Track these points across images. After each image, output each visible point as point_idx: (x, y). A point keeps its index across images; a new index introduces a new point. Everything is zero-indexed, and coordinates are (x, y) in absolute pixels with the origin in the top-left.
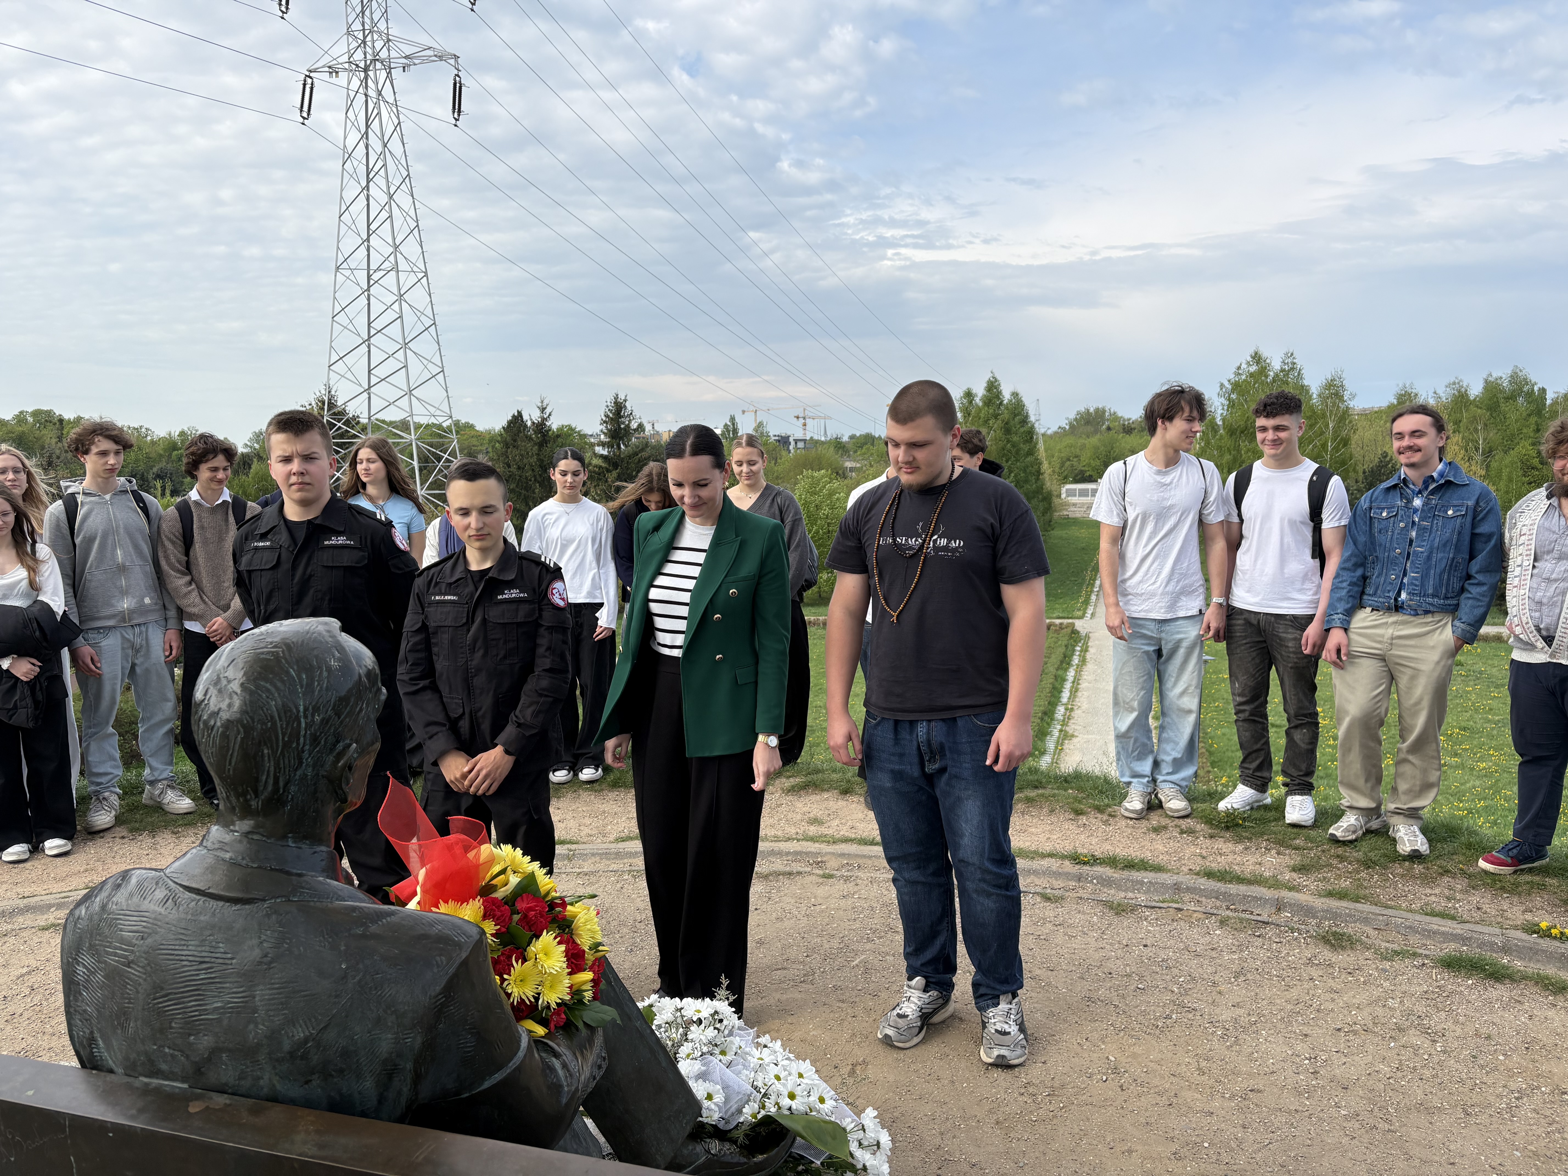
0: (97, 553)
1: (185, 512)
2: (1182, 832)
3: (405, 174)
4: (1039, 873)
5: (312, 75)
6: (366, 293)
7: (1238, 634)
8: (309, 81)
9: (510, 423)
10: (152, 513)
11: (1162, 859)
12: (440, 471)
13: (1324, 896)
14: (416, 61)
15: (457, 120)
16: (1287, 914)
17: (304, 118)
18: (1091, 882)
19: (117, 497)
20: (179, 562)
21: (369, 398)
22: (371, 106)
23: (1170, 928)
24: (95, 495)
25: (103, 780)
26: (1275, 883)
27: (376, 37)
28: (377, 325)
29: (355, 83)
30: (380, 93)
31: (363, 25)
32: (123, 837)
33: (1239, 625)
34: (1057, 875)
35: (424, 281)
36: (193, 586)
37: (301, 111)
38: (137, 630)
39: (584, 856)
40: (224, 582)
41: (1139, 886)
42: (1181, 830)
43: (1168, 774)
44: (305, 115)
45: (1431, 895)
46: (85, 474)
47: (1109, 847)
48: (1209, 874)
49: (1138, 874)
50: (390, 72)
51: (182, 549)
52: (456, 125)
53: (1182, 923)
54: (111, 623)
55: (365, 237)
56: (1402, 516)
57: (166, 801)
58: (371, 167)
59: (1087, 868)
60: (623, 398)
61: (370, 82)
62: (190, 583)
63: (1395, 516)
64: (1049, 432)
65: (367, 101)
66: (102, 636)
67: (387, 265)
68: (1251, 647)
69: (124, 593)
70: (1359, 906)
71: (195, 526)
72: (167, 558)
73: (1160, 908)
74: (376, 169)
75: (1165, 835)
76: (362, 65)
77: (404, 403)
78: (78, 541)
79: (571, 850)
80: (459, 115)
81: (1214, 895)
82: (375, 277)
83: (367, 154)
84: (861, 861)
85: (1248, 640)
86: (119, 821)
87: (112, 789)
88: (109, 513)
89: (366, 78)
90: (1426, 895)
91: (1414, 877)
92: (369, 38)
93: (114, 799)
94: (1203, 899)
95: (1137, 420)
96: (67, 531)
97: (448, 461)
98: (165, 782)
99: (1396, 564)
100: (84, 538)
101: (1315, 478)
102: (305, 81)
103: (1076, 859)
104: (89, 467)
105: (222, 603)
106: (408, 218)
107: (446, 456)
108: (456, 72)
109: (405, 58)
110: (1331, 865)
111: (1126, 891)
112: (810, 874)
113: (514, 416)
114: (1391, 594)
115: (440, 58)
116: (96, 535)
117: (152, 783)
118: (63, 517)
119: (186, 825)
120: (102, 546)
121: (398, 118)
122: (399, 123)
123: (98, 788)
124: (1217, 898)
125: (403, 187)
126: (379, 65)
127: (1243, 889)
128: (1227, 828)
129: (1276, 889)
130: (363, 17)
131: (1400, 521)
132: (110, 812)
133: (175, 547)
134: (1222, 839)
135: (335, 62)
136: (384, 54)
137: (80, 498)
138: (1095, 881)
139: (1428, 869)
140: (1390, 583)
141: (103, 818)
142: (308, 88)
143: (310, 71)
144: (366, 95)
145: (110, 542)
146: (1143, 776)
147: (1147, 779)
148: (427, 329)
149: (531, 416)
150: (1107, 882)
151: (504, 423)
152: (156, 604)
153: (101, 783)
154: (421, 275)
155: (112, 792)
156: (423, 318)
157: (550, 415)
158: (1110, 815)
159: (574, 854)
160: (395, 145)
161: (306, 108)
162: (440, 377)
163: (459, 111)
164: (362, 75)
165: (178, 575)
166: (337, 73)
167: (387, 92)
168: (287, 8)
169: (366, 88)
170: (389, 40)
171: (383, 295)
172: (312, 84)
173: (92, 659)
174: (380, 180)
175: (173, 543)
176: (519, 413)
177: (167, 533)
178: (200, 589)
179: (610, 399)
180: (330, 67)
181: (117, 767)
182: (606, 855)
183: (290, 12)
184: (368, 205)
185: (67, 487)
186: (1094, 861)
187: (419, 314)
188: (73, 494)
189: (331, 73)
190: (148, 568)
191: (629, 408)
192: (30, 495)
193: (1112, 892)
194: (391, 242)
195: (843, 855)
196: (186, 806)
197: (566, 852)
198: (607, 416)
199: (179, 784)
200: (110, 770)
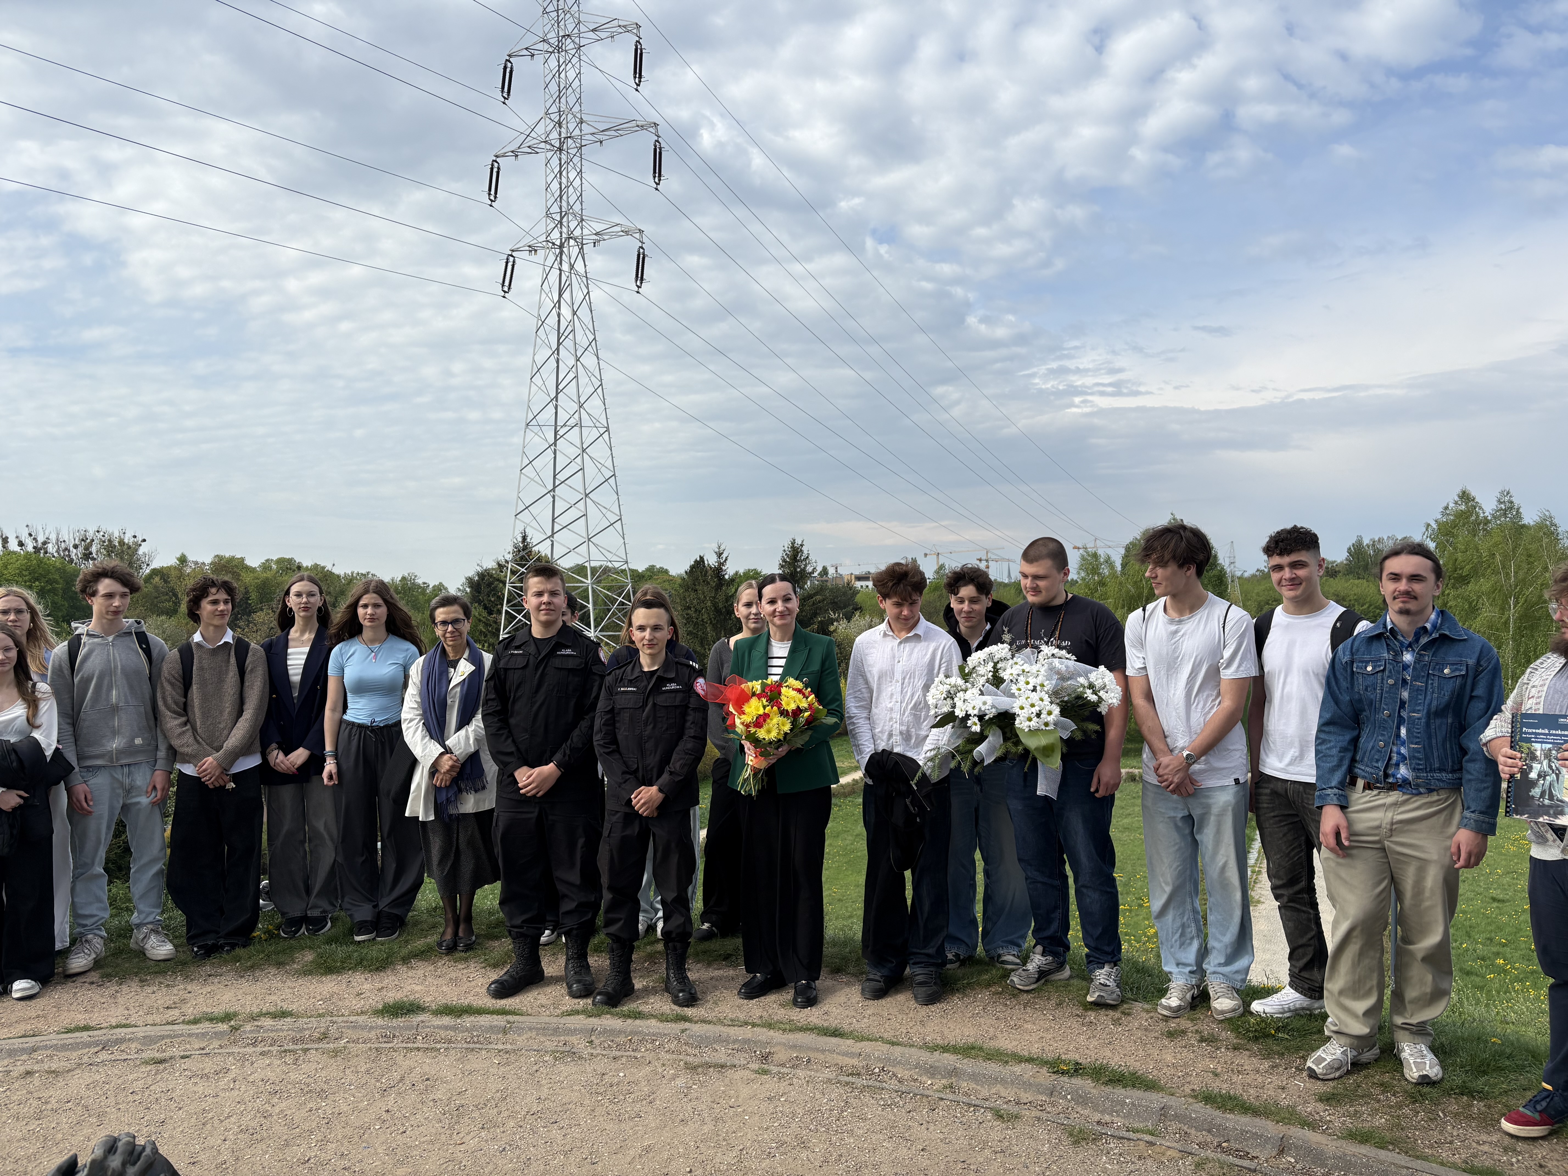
0: (93, 693)
1: (187, 653)
2: (1202, 1040)
3: (591, 337)
4: (1006, 1082)
5: (514, 254)
6: (553, 448)
7: (1265, 805)
8: (511, 259)
9: (692, 567)
10: (155, 653)
11: (1164, 1075)
12: (614, 614)
13: (1343, 1138)
14: (606, 237)
15: (639, 287)
16: (1289, 1159)
17: (505, 292)
18: (1065, 1097)
19: (121, 639)
20: (176, 703)
21: (552, 545)
22: (564, 278)
23: (1132, 1167)
24: (98, 637)
25: (88, 922)
26: (1289, 1116)
27: (570, 217)
28: (561, 477)
29: (552, 258)
30: (572, 267)
31: (561, 208)
32: (92, 983)
33: (1266, 795)
34: (1027, 1086)
35: (606, 436)
36: (188, 727)
37: (503, 285)
38: (126, 770)
39: (520, 1030)
40: (220, 723)
41: (1119, 1107)
42: (1202, 1037)
43: (1220, 965)
44: (506, 289)
45: (1484, 1142)
46: (90, 616)
47: (1108, 1054)
48: (1208, 1098)
49: (1123, 1091)
50: (582, 248)
51: (181, 691)
52: (638, 292)
53: (1149, 1162)
54: (99, 762)
55: (553, 395)
56: (1390, 672)
57: (147, 946)
58: (561, 332)
59: (1065, 1079)
60: (800, 543)
61: (564, 257)
62: (185, 724)
63: (1383, 671)
64: (1246, 575)
65: (560, 274)
66: (91, 774)
67: (572, 422)
68: (1281, 821)
69: (115, 733)
70: (1383, 1154)
71: (194, 668)
72: (164, 699)
73: (1129, 1139)
74: (566, 334)
75: (1181, 1042)
76: (558, 242)
77: (583, 549)
78: (76, 680)
79: (509, 1022)
80: (641, 283)
81: (1206, 1126)
82: (561, 433)
83: (559, 321)
84: (812, 1055)
85: (1276, 813)
86: (97, 964)
87: (96, 931)
88: (108, 655)
89: (561, 253)
90: (1478, 1143)
91: (1469, 1117)
92: (565, 219)
93: (98, 944)
94: (1193, 1131)
95: (1342, 563)
96: (67, 672)
97: (622, 604)
98: (150, 926)
99: (1385, 729)
100: (82, 677)
101: (1338, 625)
102: (508, 259)
103: (1056, 1066)
104: (95, 608)
105: (215, 744)
106: (593, 378)
107: (620, 599)
108: (640, 245)
109: (596, 234)
110: (1369, 1095)
111: (1103, 1112)
112: (744, 1067)
113: (696, 561)
114: (1379, 764)
115: (627, 233)
116: (93, 675)
117: (139, 926)
118: (66, 657)
119: (156, 973)
120: (98, 686)
121: (588, 288)
122: (588, 293)
123: (82, 930)
124: (1209, 1131)
125: (590, 349)
126: (572, 242)
127: (1244, 1121)
128: (1256, 1039)
129: (1286, 1124)
130: (561, 202)
131: (1389, 677)
132: (89, 955)
133: (174, 689)
134: (1247, 1053)
135: (535, 241)
136: (577, 233)
137: (84, 639)
138: (1069, 1097)
139: (1489, 1107)
140: (1379, 751)
141: (79, 962)
142: (510, 263)
143: (513, 251)
144: (560, 270)
145: (106, 682)
146: (1186, 965)
147: (1189, 969)
148: (606, 480)
149: (711, 560)
150: (1082, 1100)
151: (687, 567)
152: (149, 745)
153: (86, 926)
154: (602, 430)
155: (96, 935)
156: (603, 469)
157: (726, 559)
158: (1123, 1013)
159: (510, 1028)
160: (583, 312)
161: (507, 283)
162: (618, 525)
163: (642, 279)
164: (558, 251)
165: (174, 716)
166: (536, 251)
167: (579, 266)
168: (495, 197)
169: (561, 263)
170: (582, 220)
171: (567, 448)
172: (514, 262)
173: (86, 798)
174: (569, 343)
175: (172, 684)
176: (702, 558)
177: (166, 675)
178: (194, 729)
179: (787, 544)
180: (529, 246)
181: (105, 909)
182: (543, 1030)
183: (498, 199)
184: (558, 367)
185: (76, 628)
186: (1077, 1070)
187: (599, 466)
188: (79, 635)
189: (530, 251)
190: (142, 709)
191: (806, 552)
192: (34, 634)
193: (1086, 1112)
194: (576, 400)
195: (794, 1047)
196: (165, 952)
197: (503, 1024)
198: (784, 561)
199: (165, 930)
200: (95, 912)
